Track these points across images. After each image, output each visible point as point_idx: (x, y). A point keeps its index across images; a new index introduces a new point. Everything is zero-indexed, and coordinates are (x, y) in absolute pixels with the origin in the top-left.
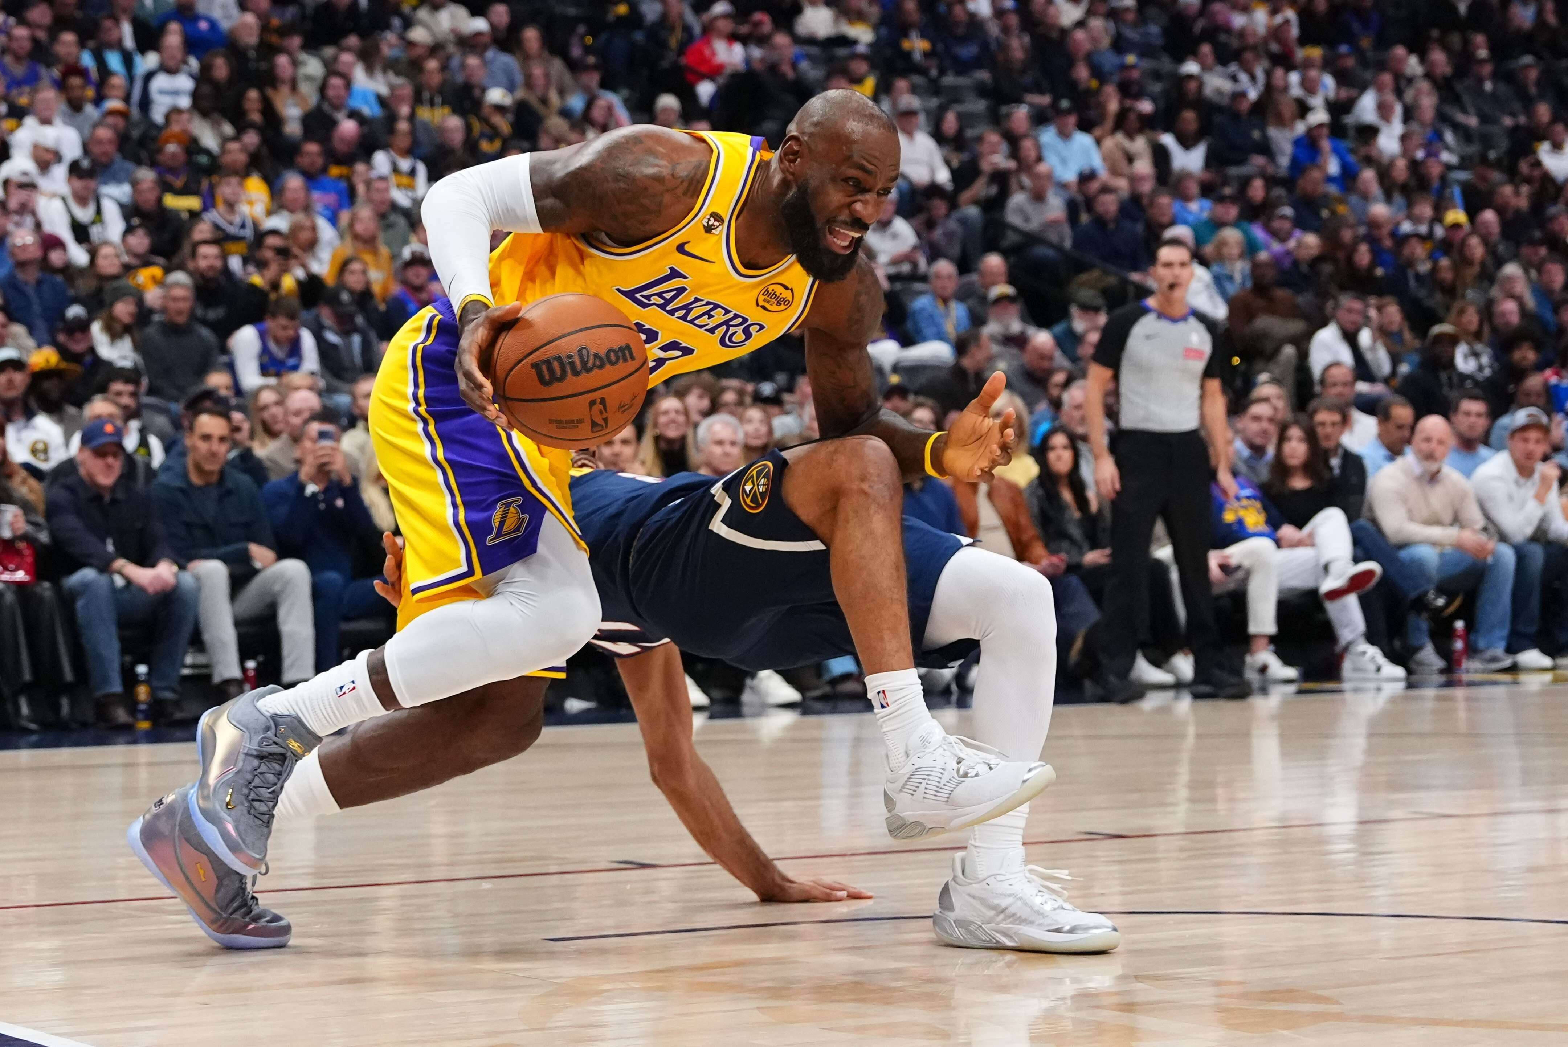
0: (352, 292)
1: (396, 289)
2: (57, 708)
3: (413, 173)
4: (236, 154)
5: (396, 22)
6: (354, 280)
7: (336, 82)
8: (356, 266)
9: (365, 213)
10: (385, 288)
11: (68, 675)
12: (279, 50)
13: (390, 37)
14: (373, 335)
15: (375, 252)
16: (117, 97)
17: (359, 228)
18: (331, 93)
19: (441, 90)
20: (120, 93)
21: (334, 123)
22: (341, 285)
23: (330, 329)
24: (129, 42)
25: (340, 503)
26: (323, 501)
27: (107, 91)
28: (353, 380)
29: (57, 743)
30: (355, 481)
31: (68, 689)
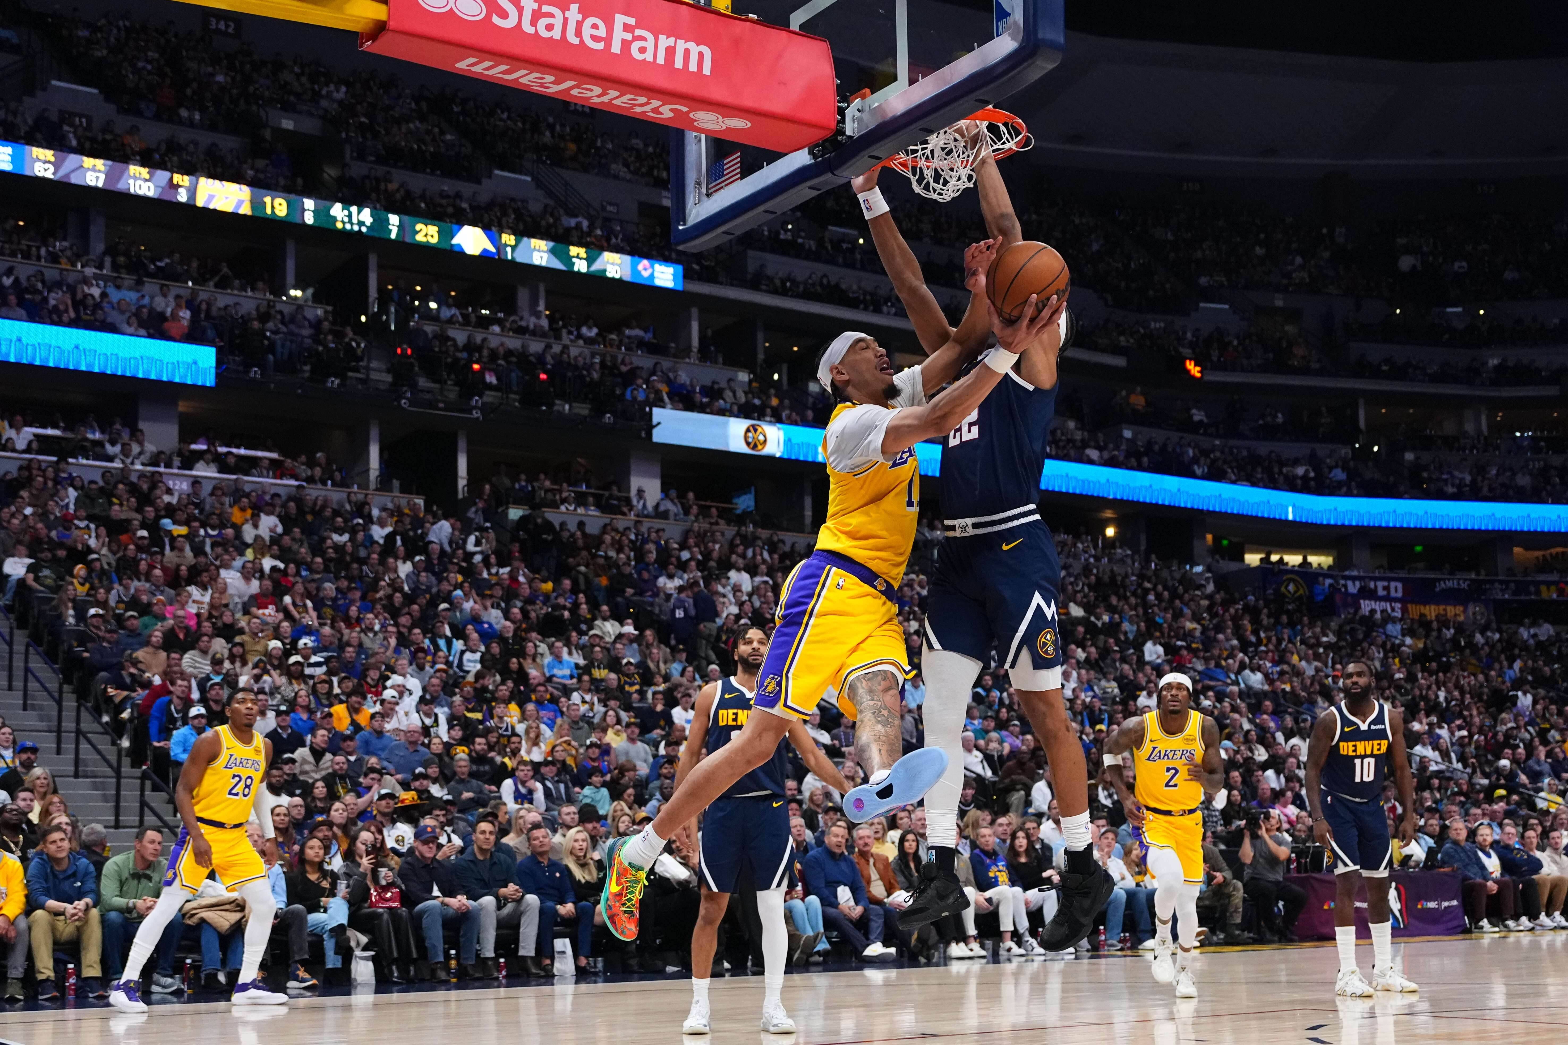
4: (504, 690)
5: (585, 626)
11: (415, 954)
12: (525, 640)
14: (570, 784)
16: (443, 663)
19: (604, 661)
20: (443, 660)
24: (448, 633)
27: (437, 660)
31: (414, 962)
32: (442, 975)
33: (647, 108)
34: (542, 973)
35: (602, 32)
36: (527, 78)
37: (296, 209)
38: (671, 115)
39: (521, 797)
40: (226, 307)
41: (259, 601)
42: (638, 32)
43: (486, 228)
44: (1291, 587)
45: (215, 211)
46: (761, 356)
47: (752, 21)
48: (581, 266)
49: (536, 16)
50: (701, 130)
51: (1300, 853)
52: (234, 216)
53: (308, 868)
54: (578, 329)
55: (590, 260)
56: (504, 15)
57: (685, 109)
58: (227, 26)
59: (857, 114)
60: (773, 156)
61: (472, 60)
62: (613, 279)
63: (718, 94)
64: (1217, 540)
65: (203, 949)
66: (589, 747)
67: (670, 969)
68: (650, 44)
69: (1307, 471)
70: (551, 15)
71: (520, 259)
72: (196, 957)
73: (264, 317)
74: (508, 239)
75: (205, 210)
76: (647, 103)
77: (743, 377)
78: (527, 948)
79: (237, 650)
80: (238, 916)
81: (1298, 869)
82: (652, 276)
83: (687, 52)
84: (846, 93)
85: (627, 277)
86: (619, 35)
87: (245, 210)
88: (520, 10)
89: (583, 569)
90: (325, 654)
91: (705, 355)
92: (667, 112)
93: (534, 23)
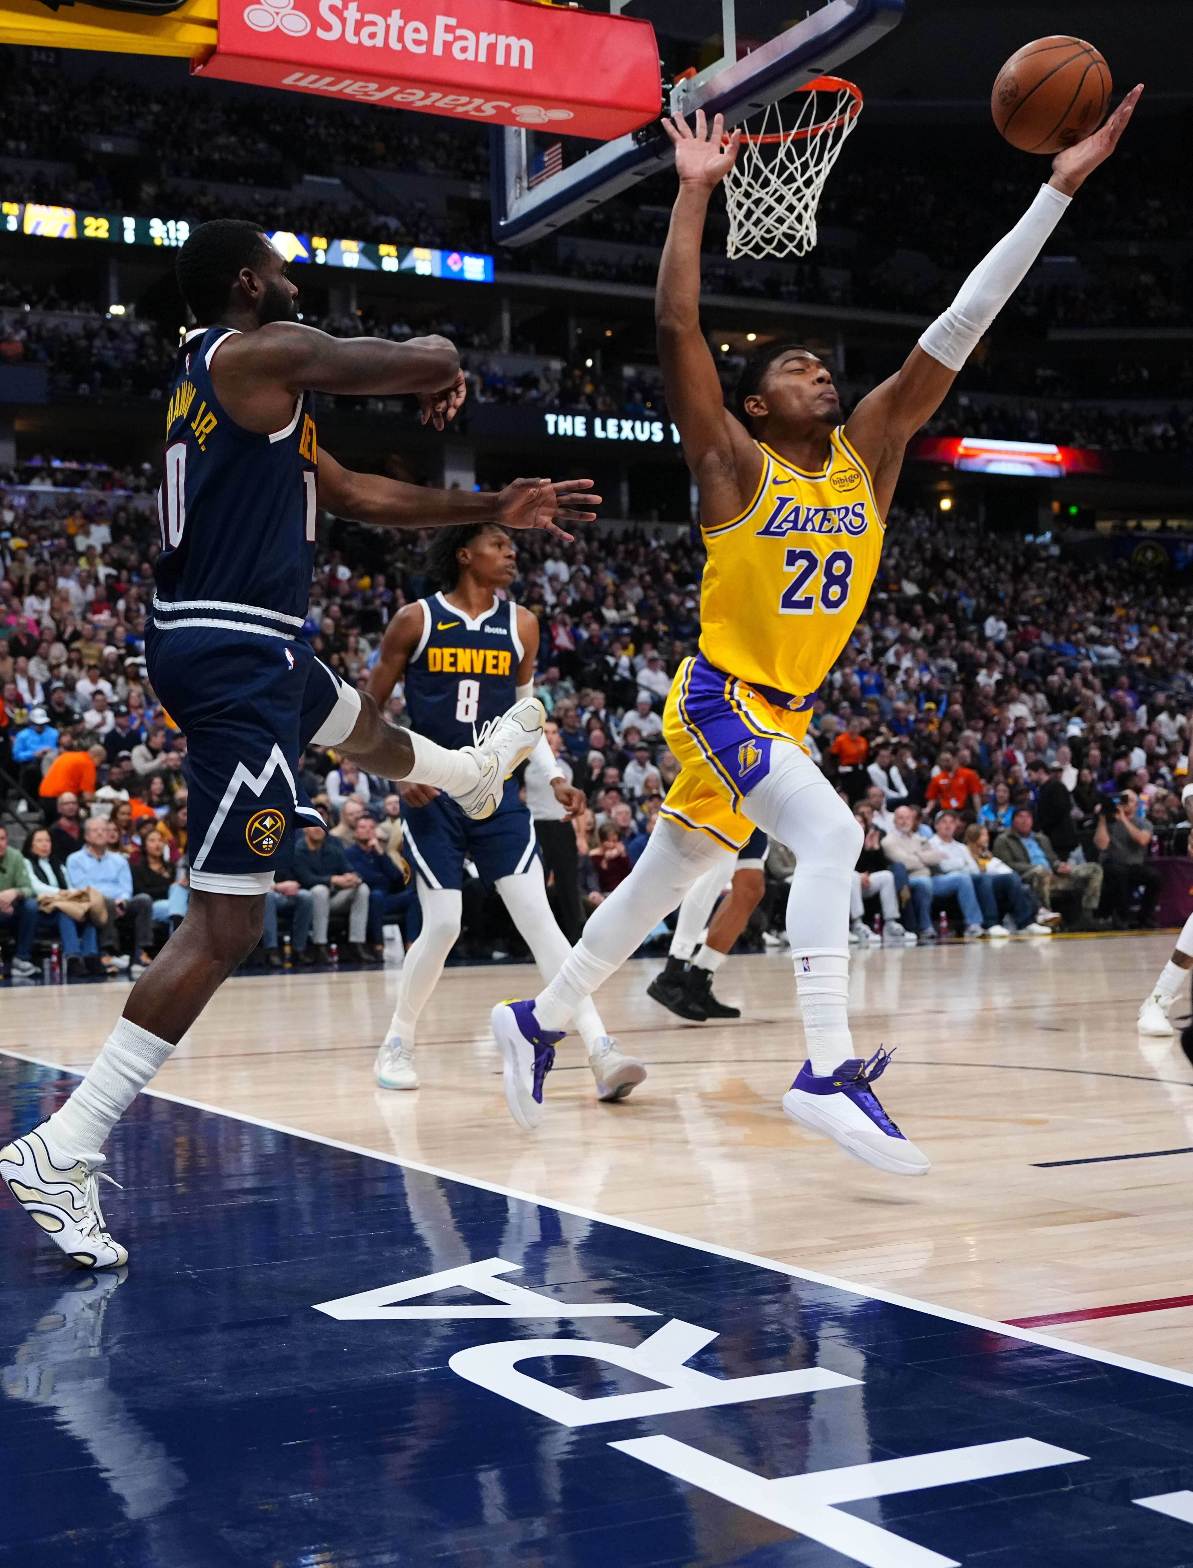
32: (276, 960)
33: (469, 108)
34: (373, 958)
35: (424, 36)
36: (352, 88)
37: (117, 229)
38: (493, 112)
39: (347, 789)
40: (57, 327)
41: (94, 607)
42: (459, 32)
43: (298, 234)
44: (1150, 555)
45: (42, 237)
46: (573, 343)
47: (573, 9)
48: (390, 264)
49: (360, 25)
50: (521, 125)
51: (1163, 836)
52: (60, 240)
53: (150, 859)
54: (390, 328)
55: (401, 258)
56: (328, 27)
57: (507, 105)
58: (48, 57)
59: (683, 95)
60: (594, 145)
61: (298, 75)
62: (423, 277)
63: (541, 86)
64: (1065, 508)
67: (498, 955)
68: (471, 43)
69: (1166, 430)
70: (373, 23)
71: (332, 262)
73: (90, 335)
74: (319, 243)
75: (33, 236)
76: (469, 103)
77: (556, 365)
78: (358, 934)
79: (74, 655)
81: (1161, 852)
82: (462, 270)
83: (508, 47)
84: (670, 74)
85: (438, 273)
86: (440, 36)
87: (70, 233)
88: (343, 21)
89: (399, 565)
91: (516, 346)
92: (489, 109)
93: (357, 33)
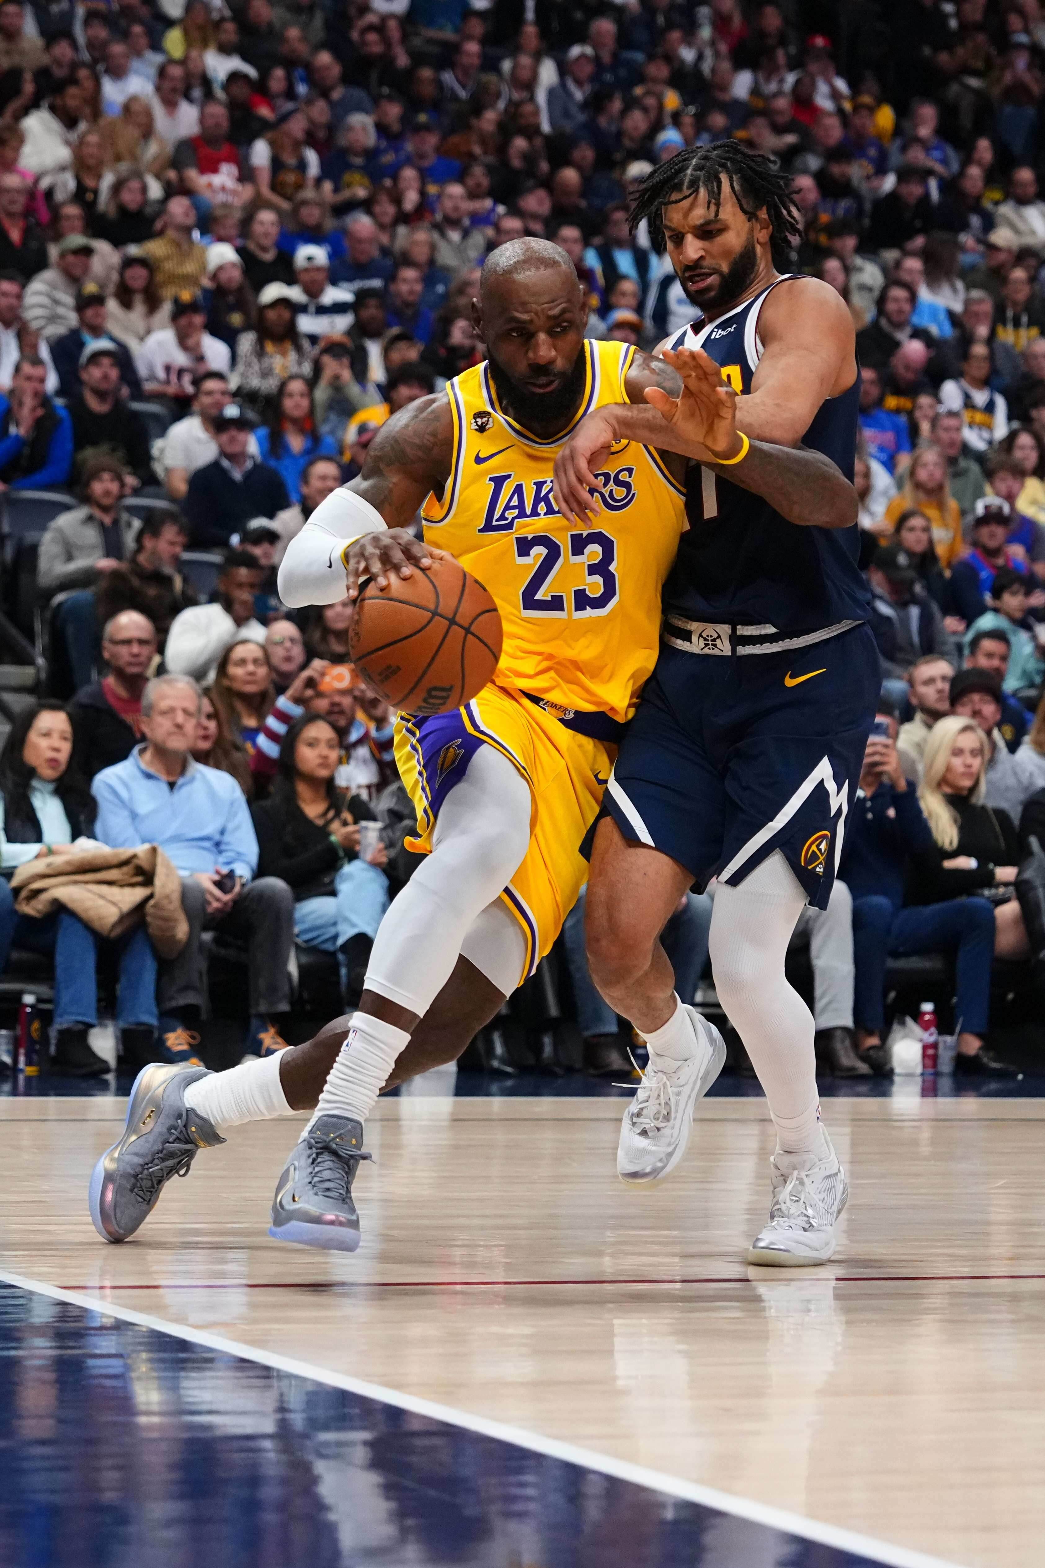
0: (910, 554)
1: (965, 552)
2: (538, 1048)
3: (990, 408)
5: (975, 221)
6: (913, 539)
7: (898, 293)
8: (916, 522)
9: (930, 456)
10: (952, 549)
11: (554, 1011)
13: (966, 239)
14: (935, 608)
15: (941, 506)
16: (627, 307)
17: (923, 475)
18: (891, 307)
19: (1029, 306)
20: (633, 302)
21: (896, 345)
22: (898, 546)
23: (881, 598)
25: (891, 813)
26: (870, 810)
27: (614, 299)
28: (910, 663)
29: (536, 1092)
30: (912, 786)
31: (553, 1026)
53: (302, 789)
65: (60, 973)
66: (981, 522)
72: (44, 990)
79: (138, 274)
80: (137, 894)
90: (358, 284)
